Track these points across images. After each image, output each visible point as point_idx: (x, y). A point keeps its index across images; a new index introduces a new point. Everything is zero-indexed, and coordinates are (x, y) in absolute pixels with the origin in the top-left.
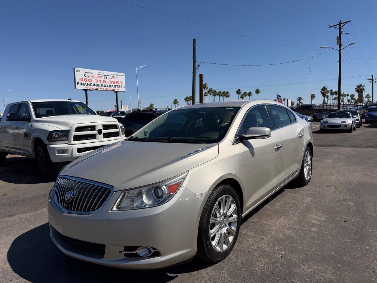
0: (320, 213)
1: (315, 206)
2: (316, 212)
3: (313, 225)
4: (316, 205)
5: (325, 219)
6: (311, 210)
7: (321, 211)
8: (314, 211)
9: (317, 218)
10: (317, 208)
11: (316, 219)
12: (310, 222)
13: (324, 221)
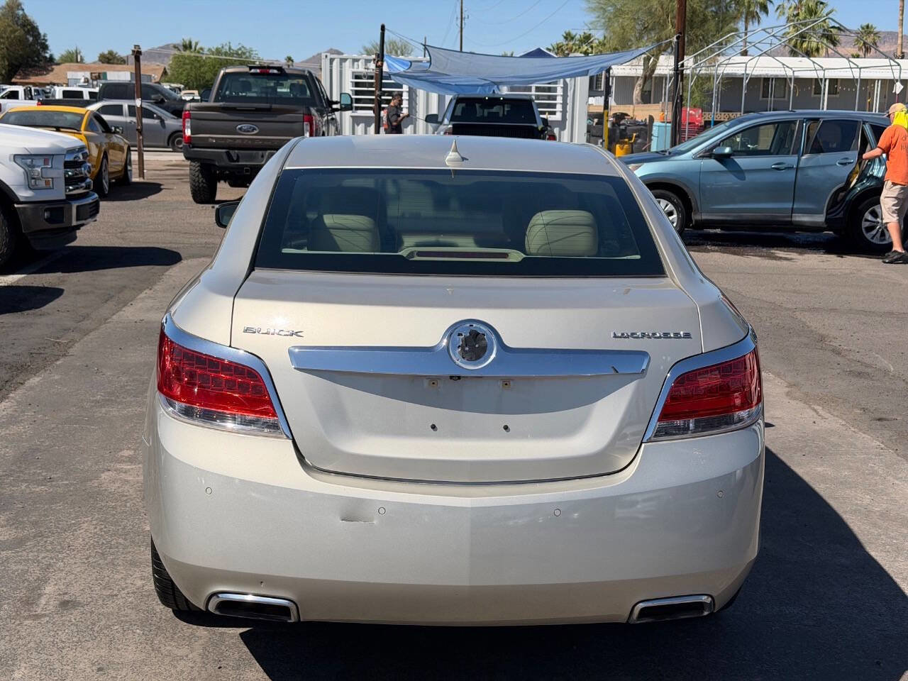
0: (113, 488)
1: (128, 505)
2: (126, 488)
3: (131, 460)
4: (126, 506)
5: (102, 475)
6: (140, 491)
7: (110, 493)
8: (131, 491)
9: (123, 476)
10: (125, 498)
11: (125, 472)
12: (139, 464)
13: (103, 472)
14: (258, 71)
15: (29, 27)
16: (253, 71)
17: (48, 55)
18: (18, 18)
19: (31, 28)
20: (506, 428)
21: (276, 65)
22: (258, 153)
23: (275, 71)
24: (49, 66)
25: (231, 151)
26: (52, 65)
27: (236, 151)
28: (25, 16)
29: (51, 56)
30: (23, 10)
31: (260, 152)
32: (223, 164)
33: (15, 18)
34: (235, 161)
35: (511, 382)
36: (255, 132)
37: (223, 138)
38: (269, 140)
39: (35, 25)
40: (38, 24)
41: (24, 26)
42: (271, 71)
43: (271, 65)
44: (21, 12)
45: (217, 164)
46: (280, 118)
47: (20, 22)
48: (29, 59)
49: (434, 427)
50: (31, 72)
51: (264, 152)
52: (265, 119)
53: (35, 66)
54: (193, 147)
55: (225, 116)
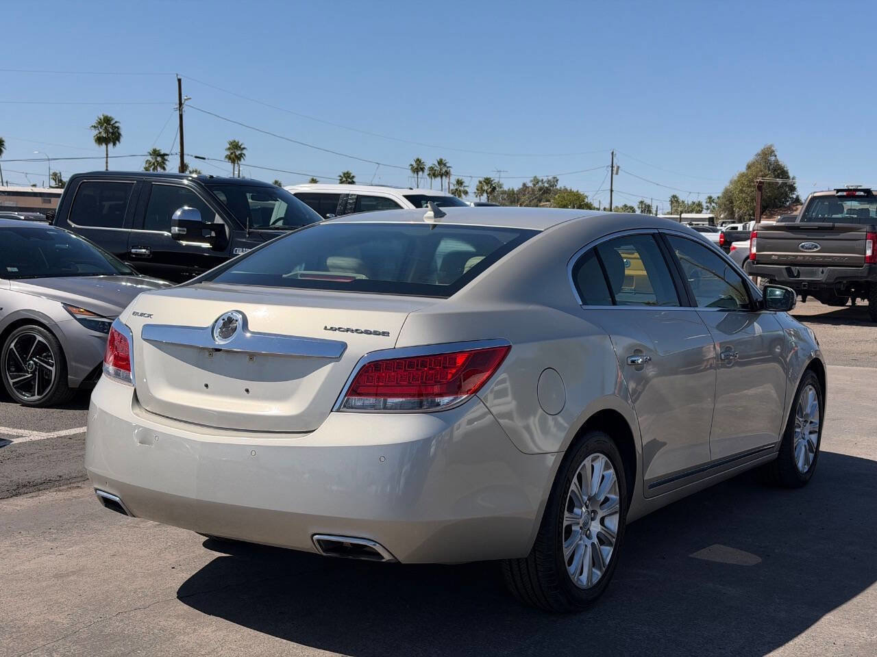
14: (845, 193)
15: (779, 171)
16: (839, 194)
17: (794, 196)
18: (771, 164)
19: (781, 172)
20: (247, 391)
21: (864, 187)
22: (818, 269)
23: (862, 193)
24: (794, 206)
25: (793, 268)
26: (797, 205)
27: (797, 268)
28: (777, 161)
29: (797, 197)
30: (776, 156)
31: (821, 269)
32: (782, 279)
33: (767, 162)
34: (795, 277)
35: (255, 358)
36: (815, 250)
37: (785, 255)
38: (830, 257)
39: (785, 169)
40: (788, 168)
41: (775, 170)
42: (858, 193)
43: (859, 188)
44: (773, 158)
45: (777, 279)
46: (842, 236)
47: (771, 167)
48: (776, 200)
49: (207, 386)
50: (777, 212)
51: (824, 268)
52: (826, 237)
53: (781, 207)
54: (757, 264)
55: (790, 235)
